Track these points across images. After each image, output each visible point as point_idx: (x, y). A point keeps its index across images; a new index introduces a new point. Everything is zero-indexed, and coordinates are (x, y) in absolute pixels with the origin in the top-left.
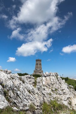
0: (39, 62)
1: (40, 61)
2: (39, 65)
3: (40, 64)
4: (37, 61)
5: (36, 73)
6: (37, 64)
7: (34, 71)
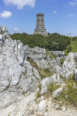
0: (40, 17)
1: (43, 15)
2: (40, 22)
3: (42, 20)
6: (38, 20)
7: (35, 30)
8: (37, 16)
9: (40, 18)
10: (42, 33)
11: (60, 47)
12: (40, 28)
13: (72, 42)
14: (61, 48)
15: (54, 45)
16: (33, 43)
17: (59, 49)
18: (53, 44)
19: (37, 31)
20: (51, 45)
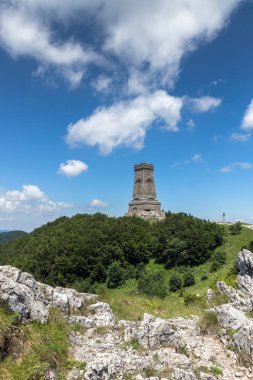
0: (144, 173)
1: (150, 169)
2: (144, 185)
3: (149, 180)
4: (137, 169)
5: (135, 211)
6: (139, 181)
7: (131, 205)
8: (136, 170)
9: (143, 175)
10: (146, 213)
11: (190, 253)
12: (144, 199)
13: (228, 238)
14: (193, 256)
15: (173, 247)
16: (115, 242)
17: (190, 259)
18: (171, 243)
19: (135, 208)
20: (165, 248)
